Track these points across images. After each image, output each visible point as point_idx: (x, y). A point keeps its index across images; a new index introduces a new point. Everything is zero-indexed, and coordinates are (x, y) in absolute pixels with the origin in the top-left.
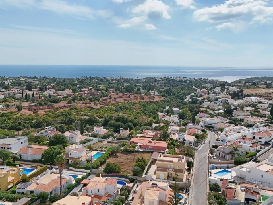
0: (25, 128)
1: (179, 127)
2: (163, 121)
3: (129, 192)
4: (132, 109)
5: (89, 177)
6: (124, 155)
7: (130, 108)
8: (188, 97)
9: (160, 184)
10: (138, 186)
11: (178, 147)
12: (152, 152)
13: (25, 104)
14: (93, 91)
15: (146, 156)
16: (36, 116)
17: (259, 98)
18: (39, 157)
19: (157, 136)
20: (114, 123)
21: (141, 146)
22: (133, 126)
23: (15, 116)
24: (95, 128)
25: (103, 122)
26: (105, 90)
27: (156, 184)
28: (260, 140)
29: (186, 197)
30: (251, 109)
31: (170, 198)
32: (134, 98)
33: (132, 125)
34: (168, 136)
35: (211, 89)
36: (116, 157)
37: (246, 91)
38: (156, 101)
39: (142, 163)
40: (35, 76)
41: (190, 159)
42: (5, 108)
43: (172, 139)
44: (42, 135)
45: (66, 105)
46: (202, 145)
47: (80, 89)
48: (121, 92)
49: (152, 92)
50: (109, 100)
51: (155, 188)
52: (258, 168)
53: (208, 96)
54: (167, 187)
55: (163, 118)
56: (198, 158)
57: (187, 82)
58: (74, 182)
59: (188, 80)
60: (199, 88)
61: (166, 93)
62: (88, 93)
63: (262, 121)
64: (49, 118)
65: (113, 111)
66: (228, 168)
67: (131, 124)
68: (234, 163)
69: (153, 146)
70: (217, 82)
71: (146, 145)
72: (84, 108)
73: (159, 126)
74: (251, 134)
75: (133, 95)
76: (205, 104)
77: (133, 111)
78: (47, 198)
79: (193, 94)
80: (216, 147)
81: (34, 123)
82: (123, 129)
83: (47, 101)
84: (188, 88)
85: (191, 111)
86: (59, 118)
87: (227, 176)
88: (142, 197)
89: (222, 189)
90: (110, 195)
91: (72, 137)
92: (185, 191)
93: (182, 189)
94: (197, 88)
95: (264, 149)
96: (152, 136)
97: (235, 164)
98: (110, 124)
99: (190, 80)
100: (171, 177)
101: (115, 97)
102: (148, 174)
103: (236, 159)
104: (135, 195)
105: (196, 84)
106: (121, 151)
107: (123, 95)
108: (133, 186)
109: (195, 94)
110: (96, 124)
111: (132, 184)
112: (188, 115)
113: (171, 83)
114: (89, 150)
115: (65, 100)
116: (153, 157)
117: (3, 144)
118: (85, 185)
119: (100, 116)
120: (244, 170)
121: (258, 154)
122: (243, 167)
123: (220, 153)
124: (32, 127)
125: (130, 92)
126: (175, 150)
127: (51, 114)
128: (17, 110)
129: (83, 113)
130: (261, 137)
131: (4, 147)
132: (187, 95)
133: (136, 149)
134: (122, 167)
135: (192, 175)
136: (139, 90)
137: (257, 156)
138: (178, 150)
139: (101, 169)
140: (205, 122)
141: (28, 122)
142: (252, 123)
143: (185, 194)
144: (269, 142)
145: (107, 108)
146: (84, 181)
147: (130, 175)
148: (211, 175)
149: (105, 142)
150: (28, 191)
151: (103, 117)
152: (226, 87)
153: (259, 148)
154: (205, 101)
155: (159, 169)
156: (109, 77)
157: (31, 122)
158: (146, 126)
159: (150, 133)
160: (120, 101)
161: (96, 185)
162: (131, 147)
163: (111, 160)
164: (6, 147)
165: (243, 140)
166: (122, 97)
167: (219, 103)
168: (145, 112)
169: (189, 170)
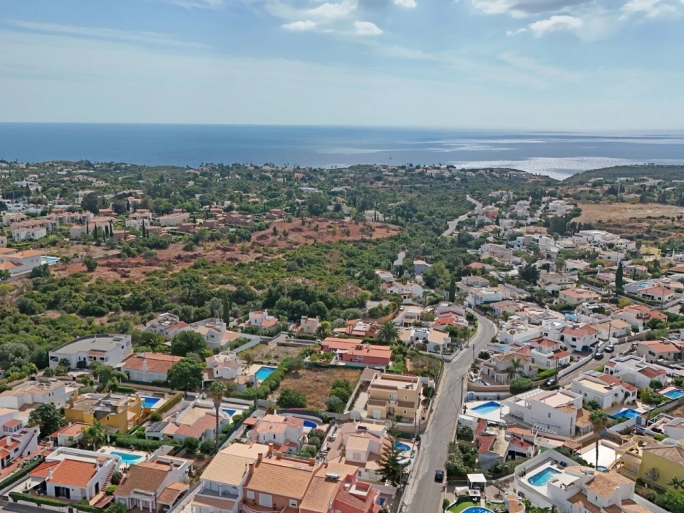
0: (110, 310)
1: (421, 307)
2: (388, 294)
3: (322, 439)
4: (323, 263)
5: (255, 414)
6: (310, 372)
7: (319, 261)
8: (453, 225)
9: (372, 427)
10: (336, 429)
11: (412, 357)
12: (362, 369)
13: (98, 253)
14: (235, 214)
15: (351, 375)
16: (129, 285)
17: (610, 235)
18: (163, 377)
19: (373, 332)
20: (288, 302)
21: (341, 355)
22: (326, 308)
23: (86, 284)
24: (252, 315)
25: (265, 299)
26: (261, 209)
27: (365, 428)
28: (574, 343)
29: (416, 448)
30: (582, 265)
31: (384, 449)
32: (328, 233)
33: (325, 306)
34: (395, 335)
35: (508, 204)
36: (297, 376)
37: (590, 212)
38: (378, 240)
39: (343, 389)
41: (431, 383)
42: (61, 263)
43: (400, 342)
44: (154, 329)
45: (184, 254)
46: (461, 350)
47: (204, 207)
48: (298, 217)
49: (369, 213)
50: (272, 238)
51: (362, 434)
52: (543, 401)
53: (497, 226)
54: (383, 432)
55: (389, 287)
56: (447, 379)
57: (455, 180)
58: (231, 421)
59: (459, 175)
60: (480, 201)
61: (402, 215)
62: (224, 222)
63: (594, 298)
64: (155, 288)
65: (282, 267)
66: (499, 398)
67: (321, 303)
68: (509, 389)
69: (365, 357)
70: (530, 180)
71: (351, 353)
72: (221, 260)
73: (380, 307)
74: (557, 332)
75: (325, 225)
76: (486, 251)
77: (324, 268)
78: (197, 447)
79: (463, 218)
80: (485, 356)
81: (127, 300)
82: (306, 317)
83: (143, 245)
84: (456, 200)
85: (450, 268)
86: (176, 288)
87: (494, 415)
88: (342, 448)
89: (476, 437)
90: (292, 444)
91: (213, 336)
92: (414, 439)
93: (407, 436)
94: (477, 199)
95: (578, 361)
96: (363, 334)
97: (511, 392)
98: (279, 304)
99: (463, 173)
100: (393, 415)
101: (285, 231)
102: (355, 409)
103: (515, 382)
104: (331, 445)
105: (474, 190)
106: (305, 366)
107: (303, 224)
108: (329, 429)
109: (469, 216)
110: (251, 302)
111: (327, 425)
112: (445, 279)
113: (416, 183)
114: (246, 362)
115: (176, 241)
116: (364, 378)
117: (92, 350)
118: (250, 427)
119: (259, 284)
120: (522, 403)
121: (561, 373)
122: (520, 400)
123: (489, 370)
124: (125, 308)
125: (318, 215)
126: (405, 363)
127: (157, 278)
128: (85, 268)
129: (222, 276)
130: (575, 337)
131: (93, 356)
132: (450, 220)
133: (332, 363)
134: (308, 396)
135: (431, 411)
136: (338, 208)
137: (559, 376)
138: (412, 363)
139: (274, 398)
140: (476, 298)
141: (117, 298)
142: (572, 302)
143: (414, 443)
144: (591, 348)
145: (270, 261)
146: (249, 421)
147: (323, 410)
148: (465, 412)
149: (272, 345)
150: (164, 435)
151: (265, 285)
152: (544, 199)
153: (564, 359)
154: (488, 242)
155: (372, 401)
156: (267, 165)
157: (123, 299)
158: (351, 309)
159: (361, 326)
160: (296, 240)
161: (271, 427)
162: (323, 358)
163: (287, 383)
164: (98, 357)
165: (537, 345)
166: (300, 230)
167: (519, 246)
168: (352, 274)
169: (426, 402)
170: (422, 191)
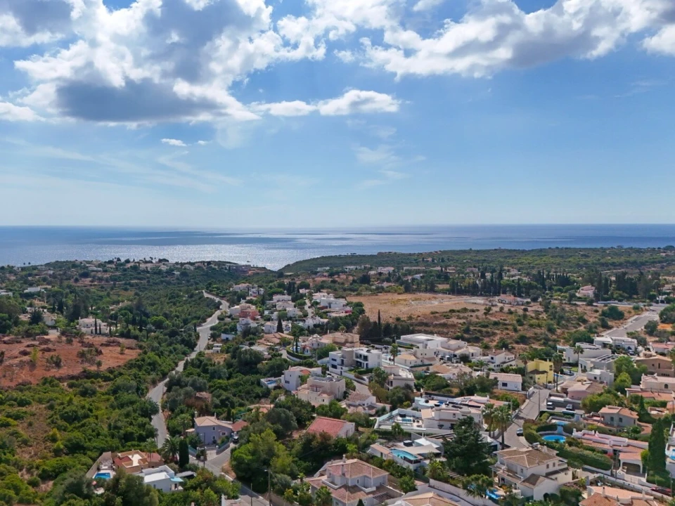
32: (21, 365)
49: (86, 324)
59: (176, 269)
75: (16, 349)
113: (131, 279)
125: (3, 333)
170: (139, 288)
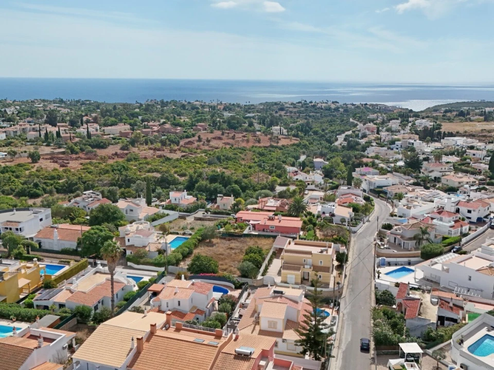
0: (46, 193)
1: (323, 191)
2: (294, 181)
3: (233, 305)
4: (238, 160)
5: (163, 280)
6: (223, 241)
7: (235, 158)
8: (341, 138)
9: (289, 292)
10: (249, 294)
11: (321, 227)
12: (275, 237)
13: (45, 150)
14: (167, 126)
15: (264, 243)
16: (65, 172)
17: (469, 140)
18: (73, 245)
19: (284, 207)
20: (206, 185)
21: (254, 226)
22: (241, 191)
23: (27, 172)
24: (173, 195)
25: (186, 184)
26: (189, 124)
27: (282, 293)
28: (469, 215)
29: (335, 314)
30: (454, 159)
31: (305, 316)
32: (243, 141)
33: (239, 189)
34: (304, 208)
35: (383, 123)
36: (211, 244)
37: (446, 127)
38: (283, 146)
39: (256, 255)
40: (62, 100)
41: (343, 249)
42: (9, 157)
43: (310, 214)
44: (77, 205)
45: (119, 152)
46: (364, 223)
47: (144, 123)
48: (219, 129)
49: (275, 129)
50: (196, 144)
51: (279, 300)
52: (462, 264)
53: (378, 135)
54: (301, 297)
55: (295, 175)
56: (355, 248)
57: (339, 110)
58: (136, 288)
59: (342, 107)
60: (361, 122)
61: (302, 131)
62: (158, 131)
63: (473, 182)
64: (89, 175)
65: (204, 163)
66: (409, 264)
67: (237, 187)
68: (420, 255)
69: (276, 227)
70: (395, 111)
71: (263, 224)
72: (152, 157)
73: (288, 190)
74: (453, 205)
75: (241, 135)
76: (371, 151)
77: (240, 164)
78: (89, 316)
79: (350, 133)
80: (388, 227)
81: (61, 184)
82: (222, 195)
83: (85, 145)
84: (342, 121)
85: (346, 163)
86: (107, 175)
87: (407, 279)
88: (256, 315)
89: (398, 301)
90: (199, 311)
91: (132, 210)
92: (332, 304)
93: (327, 301)
94: (358, 121)
95: (476, 230)
96: (275, 209)
97: (422, 257)
98: (198, 186)
99: (345, 106)
100: (308, 280)
101: (208, 138)
102: (268, 275)
103: (424, 248)
104: (243, 311)
105: (356, 114)
106: (219, 235)
107: (223, 134)
108: (241, 295)
109: (354, 132)
110: (174, 186)
111: (240, 291)
112: (341, 170)
113: (310, 113)
114: (161, 232)
115: (117, 143)
116: (277, 245)
117: (8, 221)
118: (155, 294)
119: (181, 172)
120: (438, 267)
121: (464, 240)
122: (436, 263)
123: (395, 238)
124: (58, 191)
125: (235, 129)
126: (315, 232)
127: (92, 168)
128: (30, 160)
129: (150, 166)
130: (470, 209)
131: (9, 227)
132: (339, 135)
133: (246, 232)
134: (221, 263)
135: (346, 276)
136: (251, 125)
137: (462, 243)
138: (322, 233)
139: (184, 265)
140: (370, 183)
141: (52, 182)
142: (456, 185)
143: (333, 308)
144: (485, 219)
145: (194, 158)
146: (154, 287)
147: (236, 276)
148: (379, 277)
149: (190, 219)
150: (55, 303)
151: (187, 173)
152: (410, 119)
153: (465, 228)
154: (372, 146)
155: (286, 266)
156: (197, 101)
157: (57, 183)
158: (263, 191)
159: (272, 203)
160: (217, 146)
161: (175, 293)
162: (236, 228)
163: (202, 251)
164: (14, 227)
165: (438, 216)
166: (220, 138)
167: (397, 149)
168: (262, 166)
169: (340, 268)
170: (315, 118)
